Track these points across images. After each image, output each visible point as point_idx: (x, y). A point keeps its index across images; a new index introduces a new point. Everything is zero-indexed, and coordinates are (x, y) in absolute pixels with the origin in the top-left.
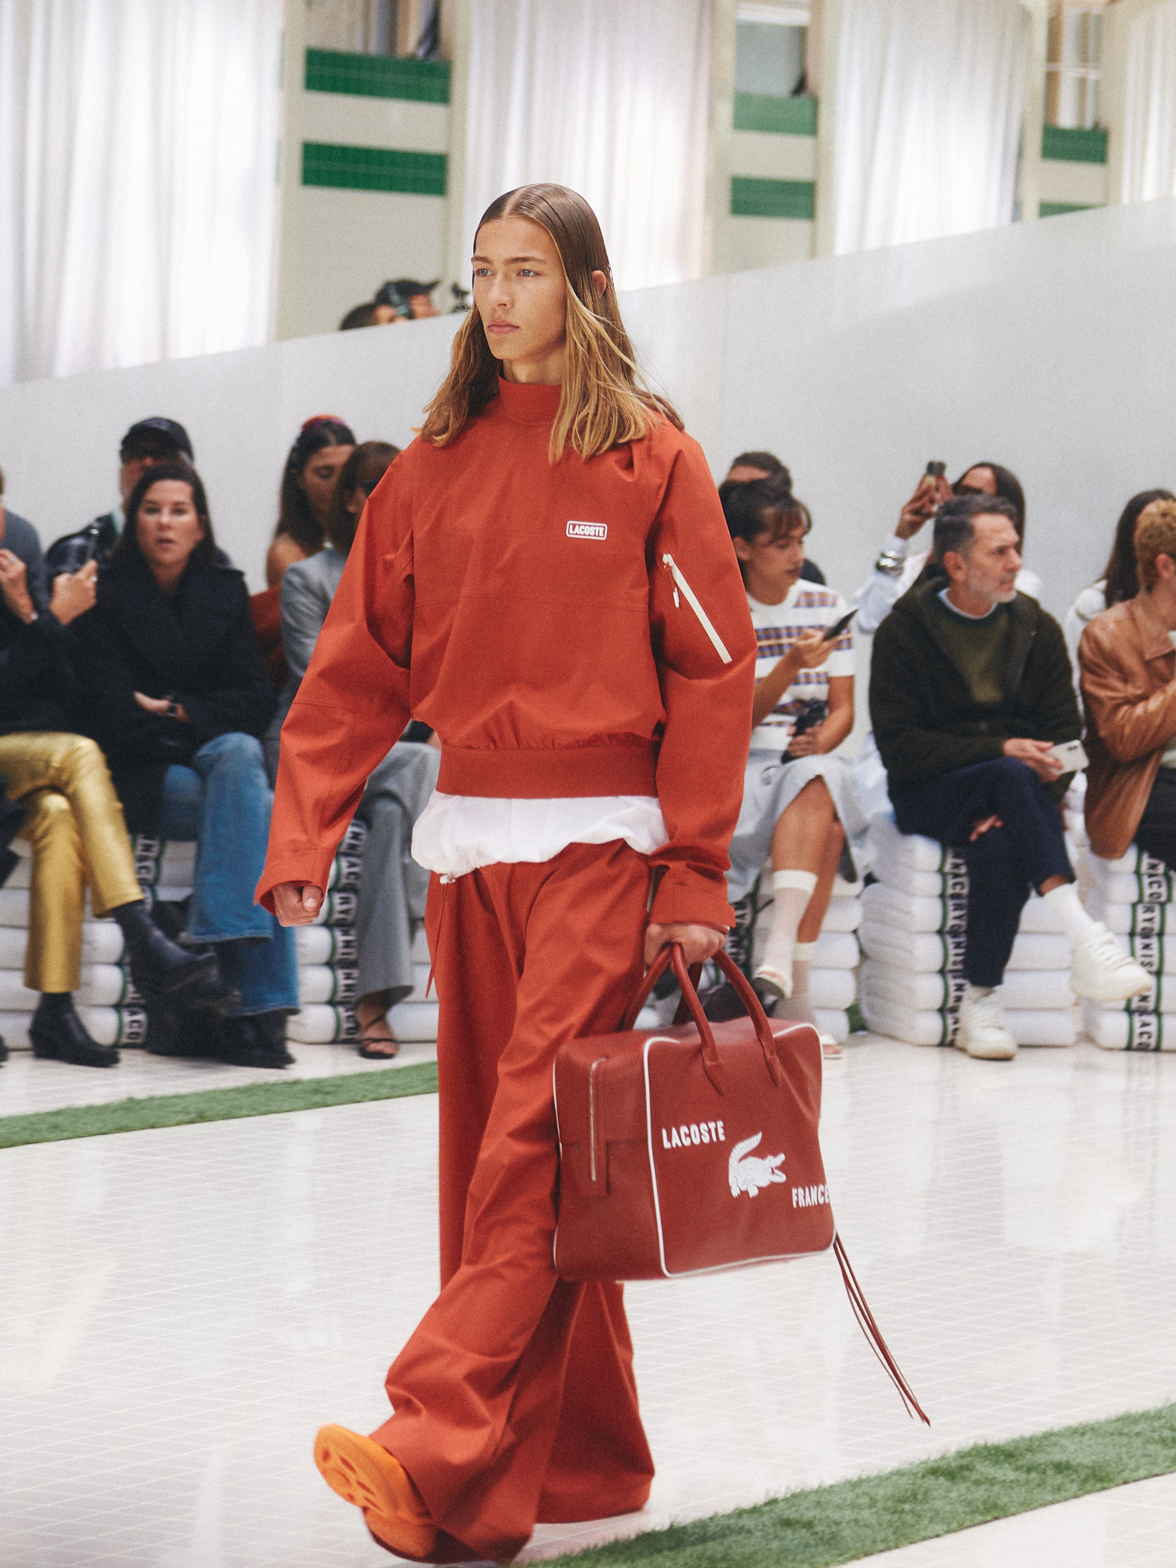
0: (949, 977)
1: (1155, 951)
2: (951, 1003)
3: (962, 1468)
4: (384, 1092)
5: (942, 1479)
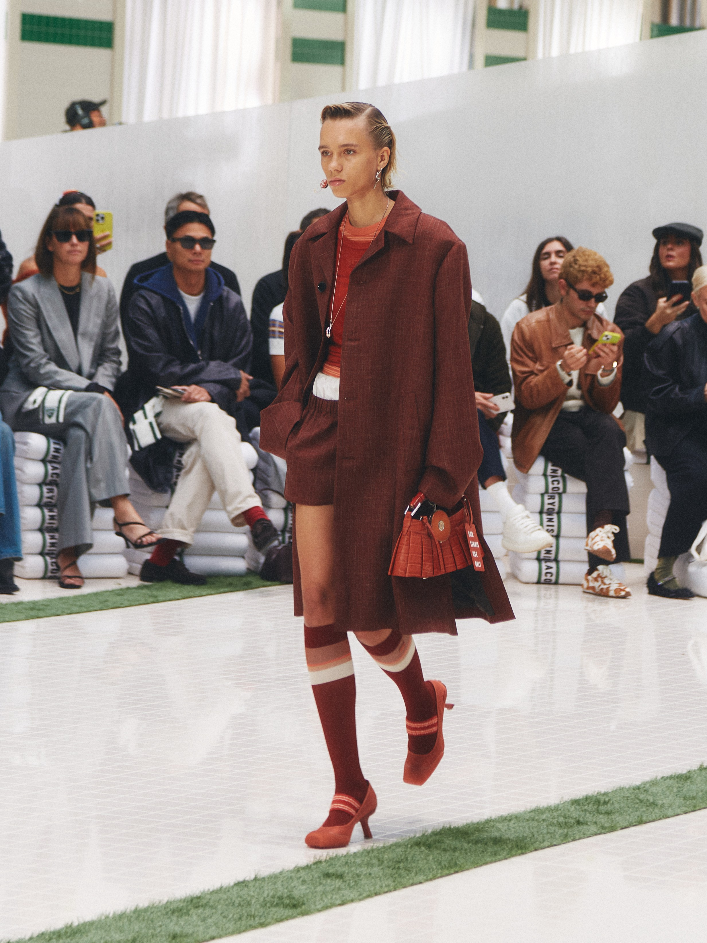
1: (555, 523)
4: (75, 609)
5: (423, 848)
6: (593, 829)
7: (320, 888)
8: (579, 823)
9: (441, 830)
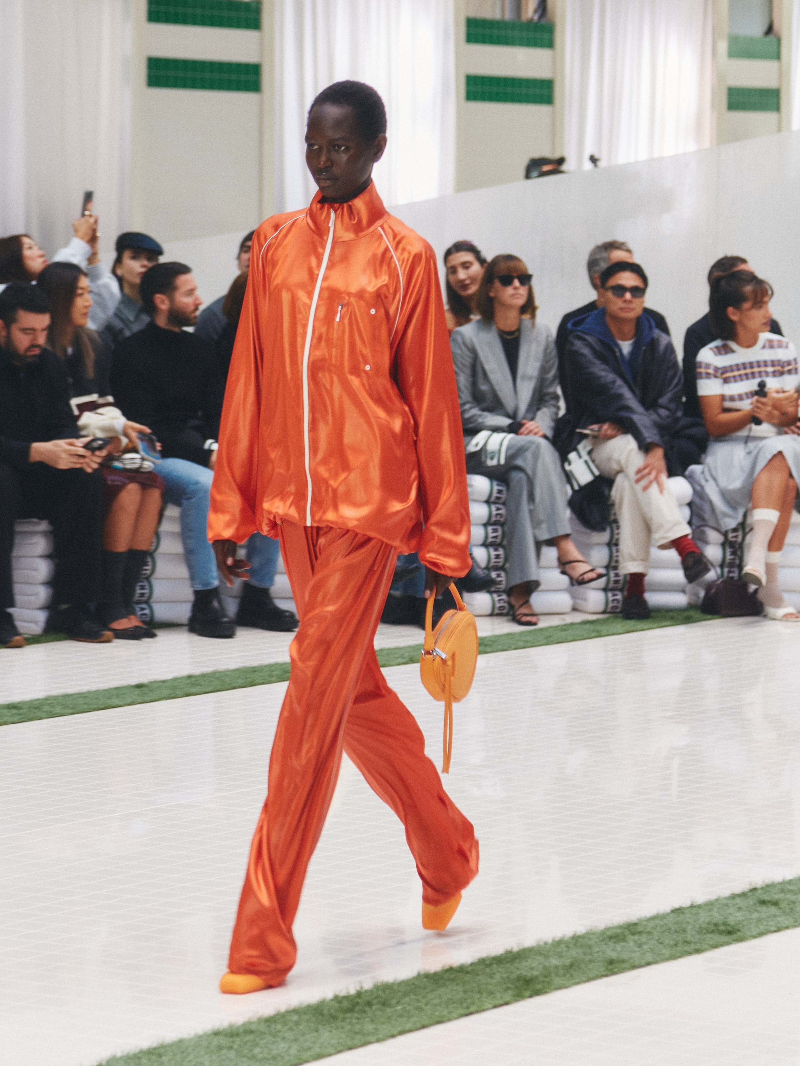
7: (755, 915)
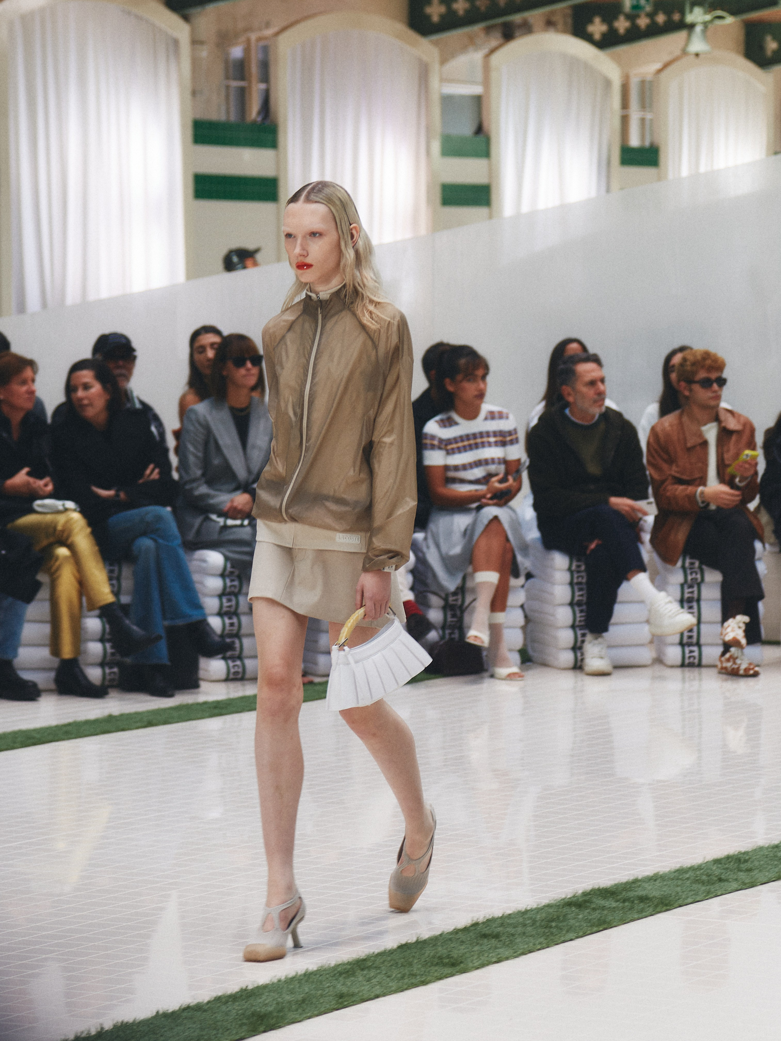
0: (577, 629)
1: (695, 610)
2: (579, 644)
3: (585, 901)
5: (573, 909)
6: (735, 885)
7: (476, 948)
8: (720, 880)
9: (591, 891)
